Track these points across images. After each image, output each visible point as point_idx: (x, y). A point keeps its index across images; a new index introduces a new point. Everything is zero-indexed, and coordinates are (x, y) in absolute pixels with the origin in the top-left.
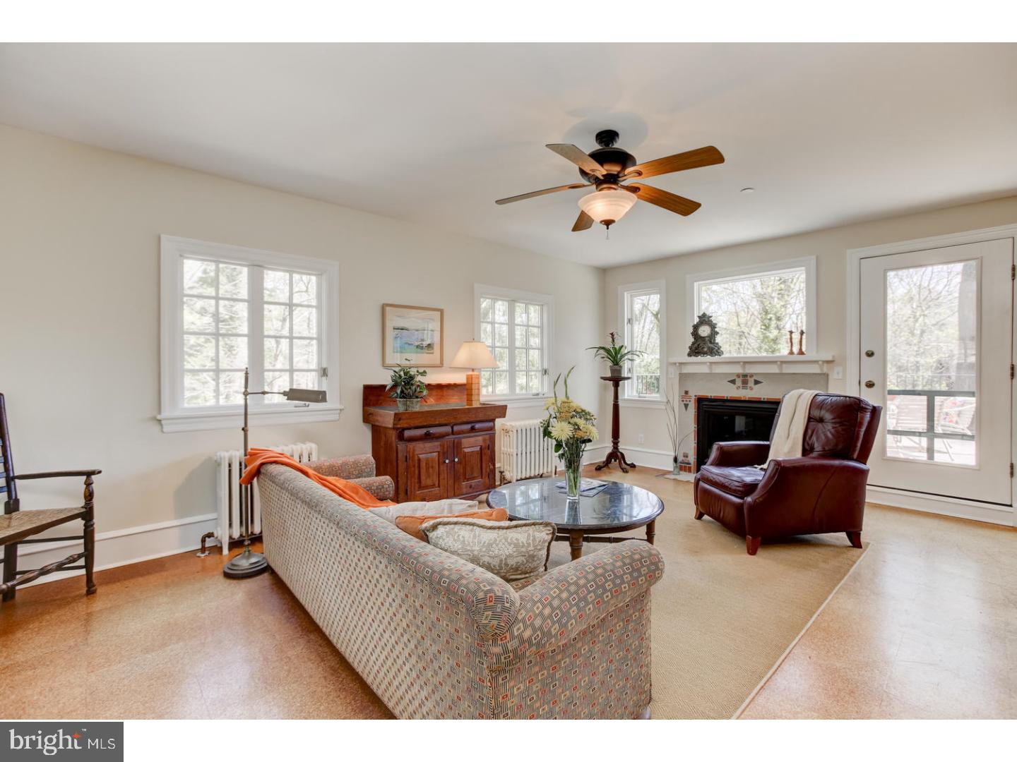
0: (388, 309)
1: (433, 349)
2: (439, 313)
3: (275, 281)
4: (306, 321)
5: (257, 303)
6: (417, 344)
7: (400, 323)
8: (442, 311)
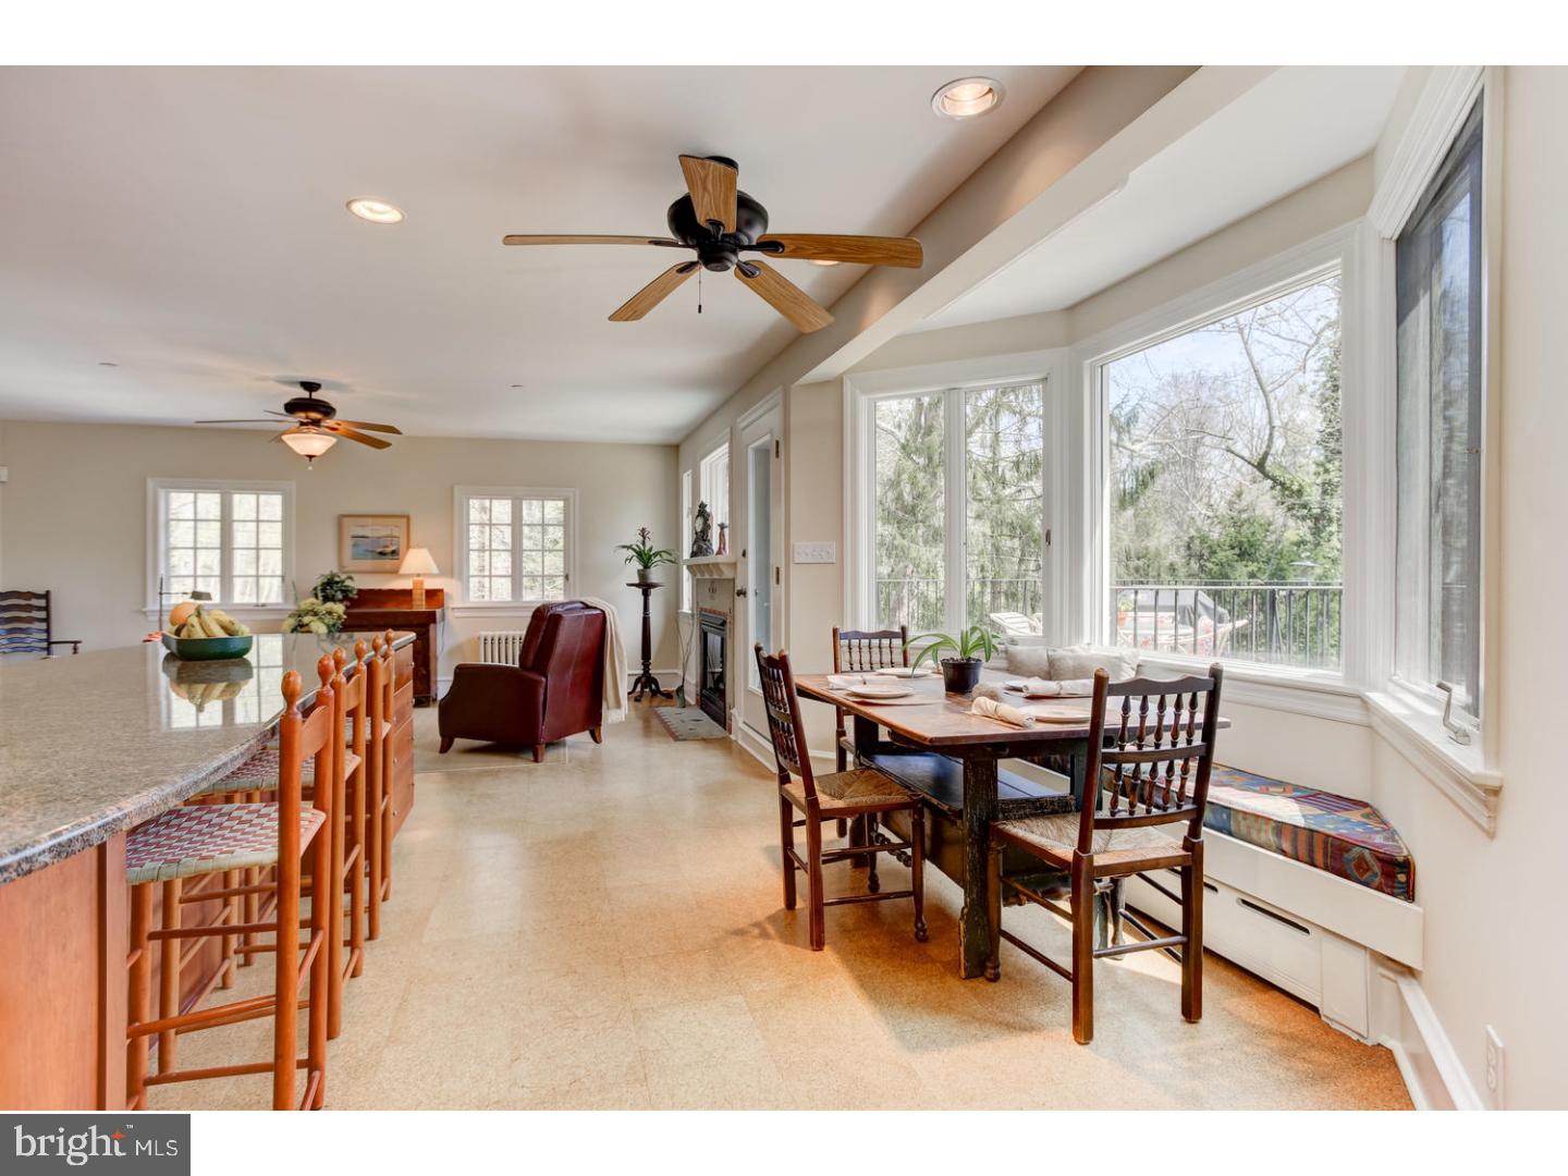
0: (346, 520)
1: (398, 554)
2: (405, 520)
3: (244, 504)
4: (273, 535)
5: (226, 522)
6: (379, 550)
7: (360, 532)
8: (408, 518)
